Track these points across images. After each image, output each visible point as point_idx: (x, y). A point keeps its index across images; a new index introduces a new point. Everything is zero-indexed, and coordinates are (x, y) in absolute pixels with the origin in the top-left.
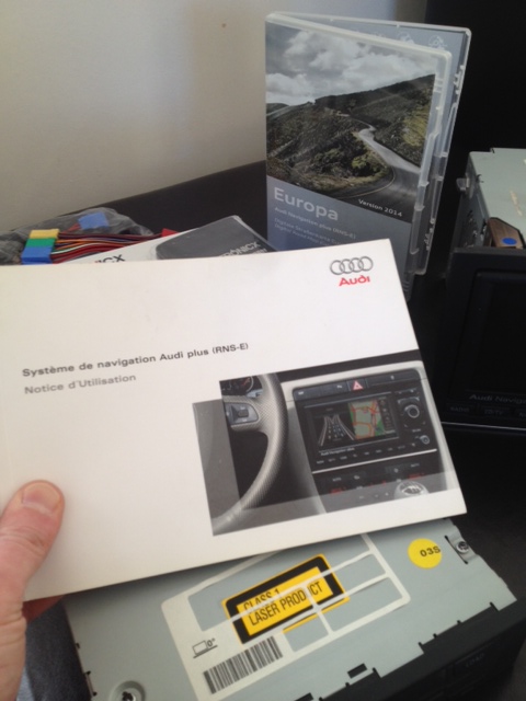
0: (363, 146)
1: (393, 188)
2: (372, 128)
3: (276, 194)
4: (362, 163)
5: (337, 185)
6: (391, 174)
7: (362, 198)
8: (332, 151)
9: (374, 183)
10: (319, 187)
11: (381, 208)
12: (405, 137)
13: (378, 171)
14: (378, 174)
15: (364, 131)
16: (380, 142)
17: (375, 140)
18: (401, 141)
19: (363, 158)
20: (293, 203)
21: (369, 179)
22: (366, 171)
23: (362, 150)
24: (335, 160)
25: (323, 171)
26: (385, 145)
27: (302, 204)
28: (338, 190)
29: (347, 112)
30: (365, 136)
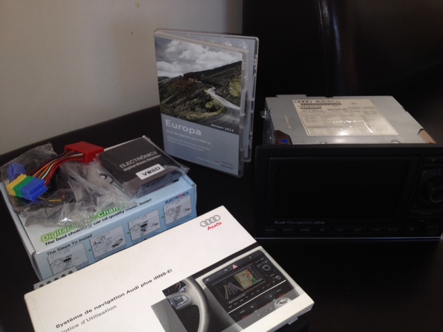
0: (210, 97)
1: (227, 118)
2: (214, 88)
3: (167, 123)
4: (211, 106)
5: (199, 117)
6: (226, 110)
7: (213, 123)
8: (195, 100)
9: (218, 115)
10: (190, 118)
11: (222, 128)
12: (231, 92)
13: (219, 109)
14: (219, 111)
15: (210, 90)
16: (219, 95)
17: (216, 93)
18: (229, 94)
19: (211, 103)
20: (176, 127)
21: (215, 113)
22: (213, 109)
23: (210, 99)
24: (197, 104)
25: (191, 110)
26: (221, 96)
27: (181, 128)
28: (200, 119)
29: (200, 80)
30: (210, 92)
